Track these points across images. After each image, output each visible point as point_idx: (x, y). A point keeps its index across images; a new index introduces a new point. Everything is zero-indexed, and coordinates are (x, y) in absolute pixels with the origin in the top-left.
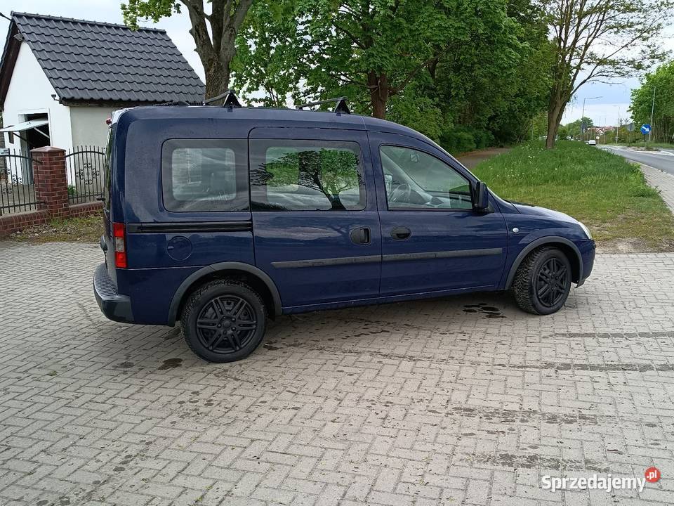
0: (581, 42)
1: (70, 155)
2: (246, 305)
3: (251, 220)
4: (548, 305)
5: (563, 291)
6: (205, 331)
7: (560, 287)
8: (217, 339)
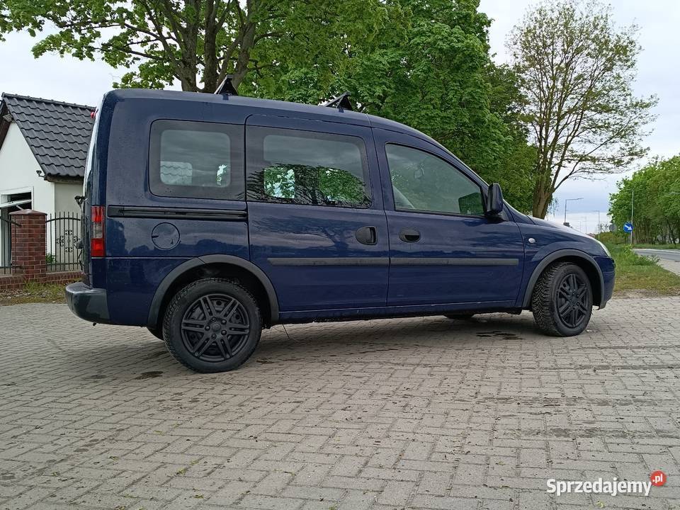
0: (561, 141)
1: (51, 221)
2: (239, 306)
3: (246, 210)
4: (570, 326)
5: (585, 312)
6: (191, 334)
7: (581, 306)
8: (204, 344)
